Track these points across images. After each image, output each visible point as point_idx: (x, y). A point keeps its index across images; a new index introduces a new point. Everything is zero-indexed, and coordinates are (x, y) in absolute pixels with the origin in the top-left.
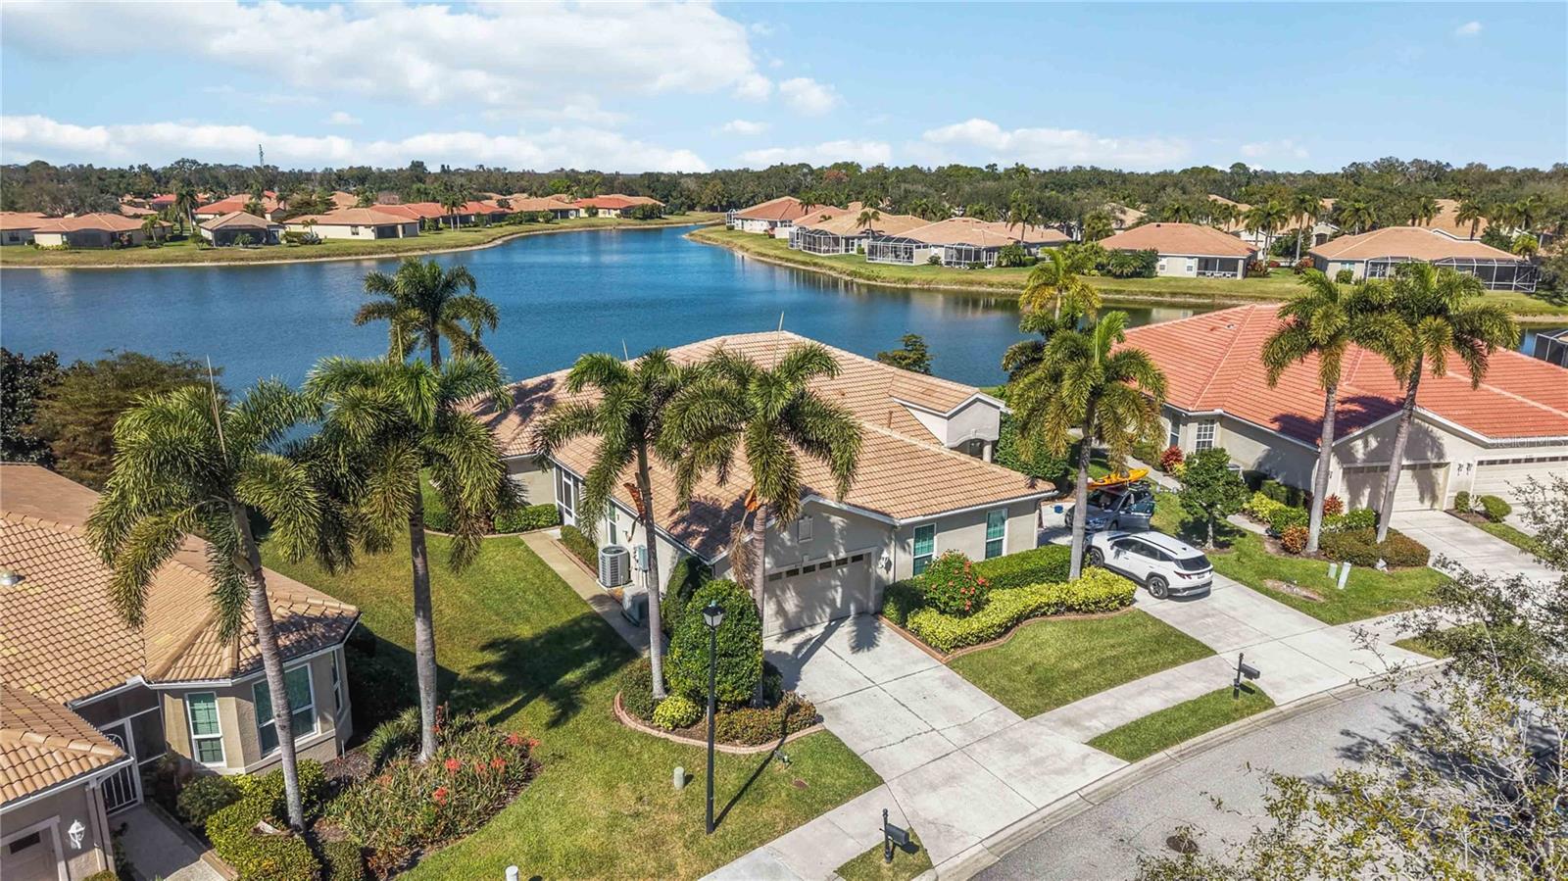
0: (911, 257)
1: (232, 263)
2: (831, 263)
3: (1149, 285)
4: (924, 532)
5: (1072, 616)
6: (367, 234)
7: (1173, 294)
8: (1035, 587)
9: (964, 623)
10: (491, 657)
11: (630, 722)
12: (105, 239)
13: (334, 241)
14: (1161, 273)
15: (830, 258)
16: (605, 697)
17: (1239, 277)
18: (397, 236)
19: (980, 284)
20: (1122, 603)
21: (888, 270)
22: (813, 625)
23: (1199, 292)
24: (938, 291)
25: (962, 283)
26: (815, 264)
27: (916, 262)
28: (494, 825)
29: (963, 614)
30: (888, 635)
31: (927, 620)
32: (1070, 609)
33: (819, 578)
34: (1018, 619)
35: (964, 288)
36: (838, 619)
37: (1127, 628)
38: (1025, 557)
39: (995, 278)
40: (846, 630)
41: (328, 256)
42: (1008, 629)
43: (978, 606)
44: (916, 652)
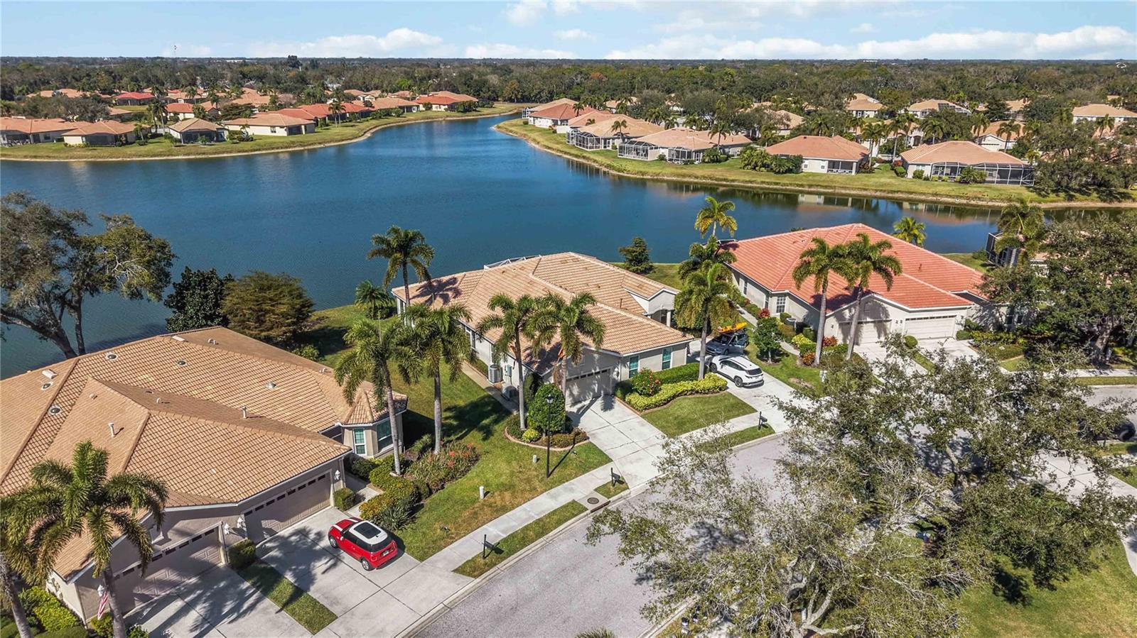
0: (646, 155)
1: (198, 157)
2: (596, 158)
3: (796, 179)
4: (634, 359)
5: (698, 395)
6: (282, 133)
7: (810, 186)
8: (682, 382)
9: (649, 399)
10: (448, 414)
11: (512, 439)
12: (110, 139)
13: (261, 137)
14: (805, 170)
15: (594, 152)
16: (501, 429)
17: (854, 173)
18: (301, 133)
19: (690, 176)
20: (720, 390)
21: (631, 166)
22: (585, 400)
23: (826, 184)
24: (662, 181)
25: (678, 175)
26: (584, 157)
27: (650, 158)
28: (469, 475)
29: (649, 395)
30: (618, 404)
31: (634, 398)
32: (697, 392)
33: (588, 380)
34: (674, 397)
35: (679, 179)
36: (596, 397)
37: (721, 400)
38: (680, 368)
39: (700, 172)
40: (599, 402)
41: (259, 150)
42: (668, 402)
43: (656, 391)
44: (628, 411)
